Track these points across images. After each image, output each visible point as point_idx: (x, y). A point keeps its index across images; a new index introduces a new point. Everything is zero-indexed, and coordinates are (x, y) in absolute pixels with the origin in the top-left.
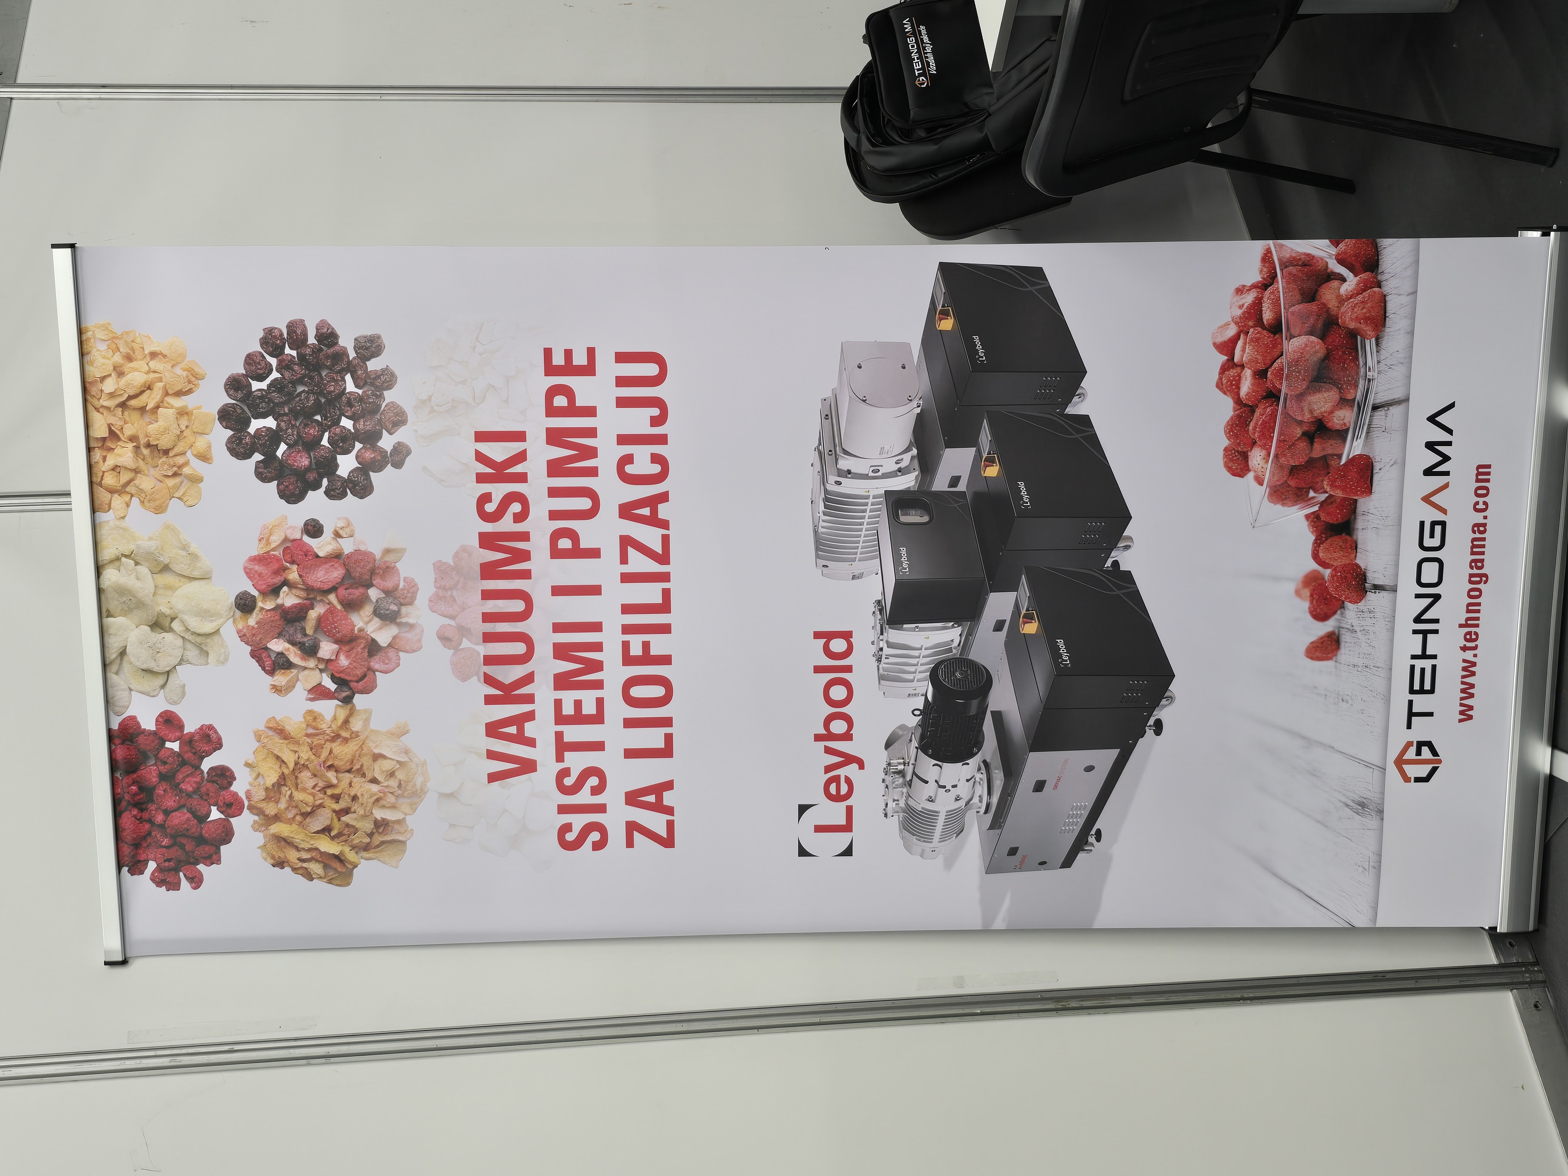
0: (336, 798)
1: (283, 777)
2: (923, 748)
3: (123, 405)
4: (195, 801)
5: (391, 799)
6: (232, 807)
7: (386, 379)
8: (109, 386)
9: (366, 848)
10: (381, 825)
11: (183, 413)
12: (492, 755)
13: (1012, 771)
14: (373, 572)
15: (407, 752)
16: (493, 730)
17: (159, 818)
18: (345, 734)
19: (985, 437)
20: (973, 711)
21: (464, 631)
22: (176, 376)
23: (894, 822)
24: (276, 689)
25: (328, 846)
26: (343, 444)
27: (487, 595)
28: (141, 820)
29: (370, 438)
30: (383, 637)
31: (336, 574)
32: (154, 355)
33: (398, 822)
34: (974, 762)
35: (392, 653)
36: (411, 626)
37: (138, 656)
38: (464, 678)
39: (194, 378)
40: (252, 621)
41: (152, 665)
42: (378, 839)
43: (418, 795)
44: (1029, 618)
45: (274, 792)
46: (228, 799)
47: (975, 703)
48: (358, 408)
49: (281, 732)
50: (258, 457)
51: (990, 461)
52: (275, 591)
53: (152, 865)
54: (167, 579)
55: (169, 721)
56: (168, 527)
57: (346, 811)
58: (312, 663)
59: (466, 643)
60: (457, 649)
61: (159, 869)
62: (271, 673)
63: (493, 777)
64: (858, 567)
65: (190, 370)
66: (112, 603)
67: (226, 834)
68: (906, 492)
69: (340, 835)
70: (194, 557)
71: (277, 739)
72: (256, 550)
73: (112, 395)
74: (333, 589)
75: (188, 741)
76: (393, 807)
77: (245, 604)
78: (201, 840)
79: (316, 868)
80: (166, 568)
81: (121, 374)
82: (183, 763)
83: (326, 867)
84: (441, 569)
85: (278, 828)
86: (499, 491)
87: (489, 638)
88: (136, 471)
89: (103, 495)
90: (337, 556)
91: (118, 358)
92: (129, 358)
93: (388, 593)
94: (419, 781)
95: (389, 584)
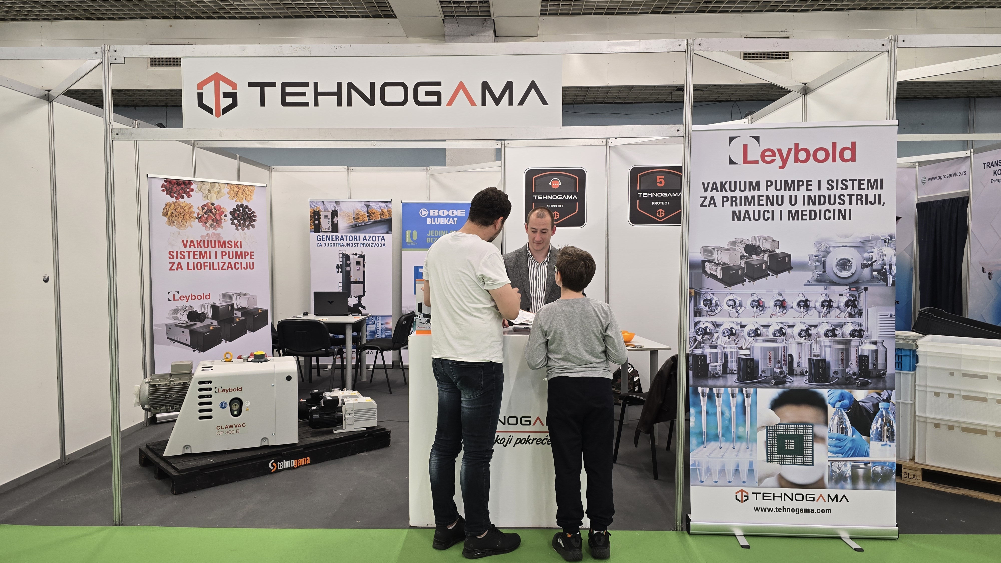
0: (179, 215)
1: (182, 207)
2: (190, 312)
3: (243, 190)
4: (178, 192)
5: (178, 224)
6: (177, 198)
7: (248, 229)
8: (246, 189)
9: (169, 219)
10: (173, 222)
11: (243, 199)
12: (187, 241)
13: (185, 327)
14: (218, 224)
15: (187, 227)
16: (192, 241)
17: (175, 186)
18: (191, 217)
19: (243, 318)
20: (196, 320)
21: (209, 237)
22: (248, 198)
23: (176, 308)
24: (198, 207)
25: (169, 213)
26: (239, 221)
27: (215, 241)
28: (174, 183)
29: (240, 225)
30: (207, 225)
31: (218, 219)
32: (251, 195)
33: (174, 225)
34: (188, 321)
35: (205, 226)
36: (210, 229)
37: (204, 187)
38: (201, 237)
39: (248, 201)
40: (210, 205)
41: (202, 189)
42: (171, 221)
43: (179, 228)
44: (213, 328)
45: (179, 205)
46: (178, 198)
47: (198, 320)
48: (244, 224)
49: (190, 208)
50: (236, 209)
51: (239, 319)
52: (215, 209)
53: (166, 184)
54: (217, 193)
55: (192, 190)
56: (225, 194)
57: (176, 216)
58: (203, 213)
59: (207, 237)
60: (206, 236)
61: (165, 185)
62: (201, 207)
63: (183, 241)
64: (221, 300)
65: (249, 201)
66: (212, 184)
67: (172, 197)
68: (234, 307)
69: (172, 215)
70: (221, 197)
71: (189, 207)
72: (222, 207)
73: (245, 189)
74: (215, 218)
75: (189, 193)
76: (177, 224)
77: (213, 204)
78: (171, 192)
79: (165, 211)
80: (218, 193)
81: (248, 190)
82: (185, 191)
83: (166, 212)
84: (219, 234)
85: (173, 205)
86: (233, 244)
87: (208, 241)
88: (234, 191)
89: (230, 185)
90: (221, 219)
91: (250, 190)
92: (250, 192)
93: (215, 226)
94: (182, 229)
95: (216, 226)
